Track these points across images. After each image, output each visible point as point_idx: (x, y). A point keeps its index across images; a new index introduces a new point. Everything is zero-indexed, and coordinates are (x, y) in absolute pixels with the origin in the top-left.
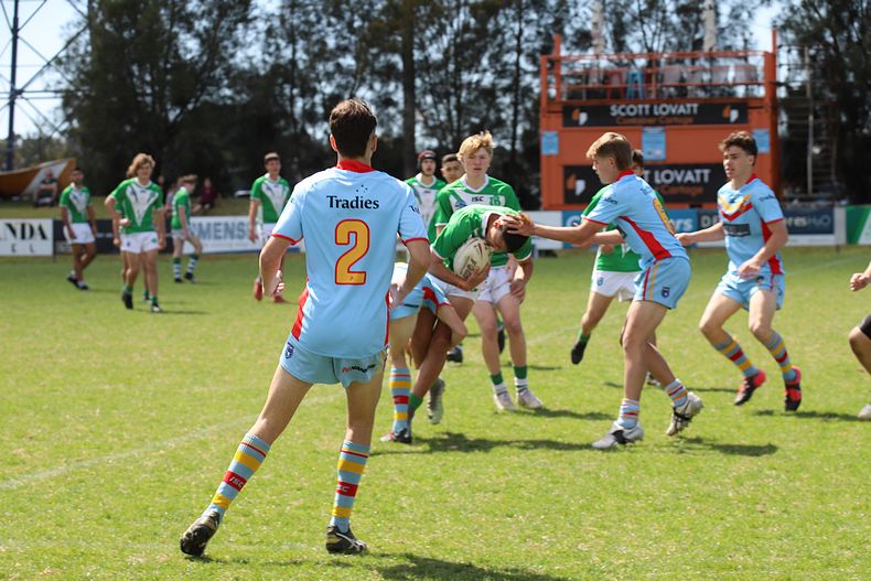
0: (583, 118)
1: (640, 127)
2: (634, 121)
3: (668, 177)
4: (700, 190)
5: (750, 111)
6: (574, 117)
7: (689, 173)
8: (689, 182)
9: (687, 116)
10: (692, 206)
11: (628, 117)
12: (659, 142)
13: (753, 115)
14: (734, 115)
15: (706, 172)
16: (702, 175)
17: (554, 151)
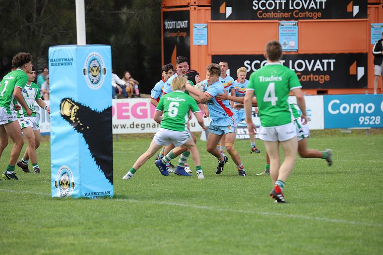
0: (229, 11)
1: (277, 21)
2: (272, 15)
3: (300, 65)
4: (327, 78)
5: (369, 6)
6: (222, 11)
7: (318, 62)
8: (318, 70)
9: (317, 11)
10: (319, 93)
11: (267, 11)
12: (293, 35)
13: (371, 10)
14: (356, 10)
15: (332, 61)
16: (329, 64)
17: (203, 42)
